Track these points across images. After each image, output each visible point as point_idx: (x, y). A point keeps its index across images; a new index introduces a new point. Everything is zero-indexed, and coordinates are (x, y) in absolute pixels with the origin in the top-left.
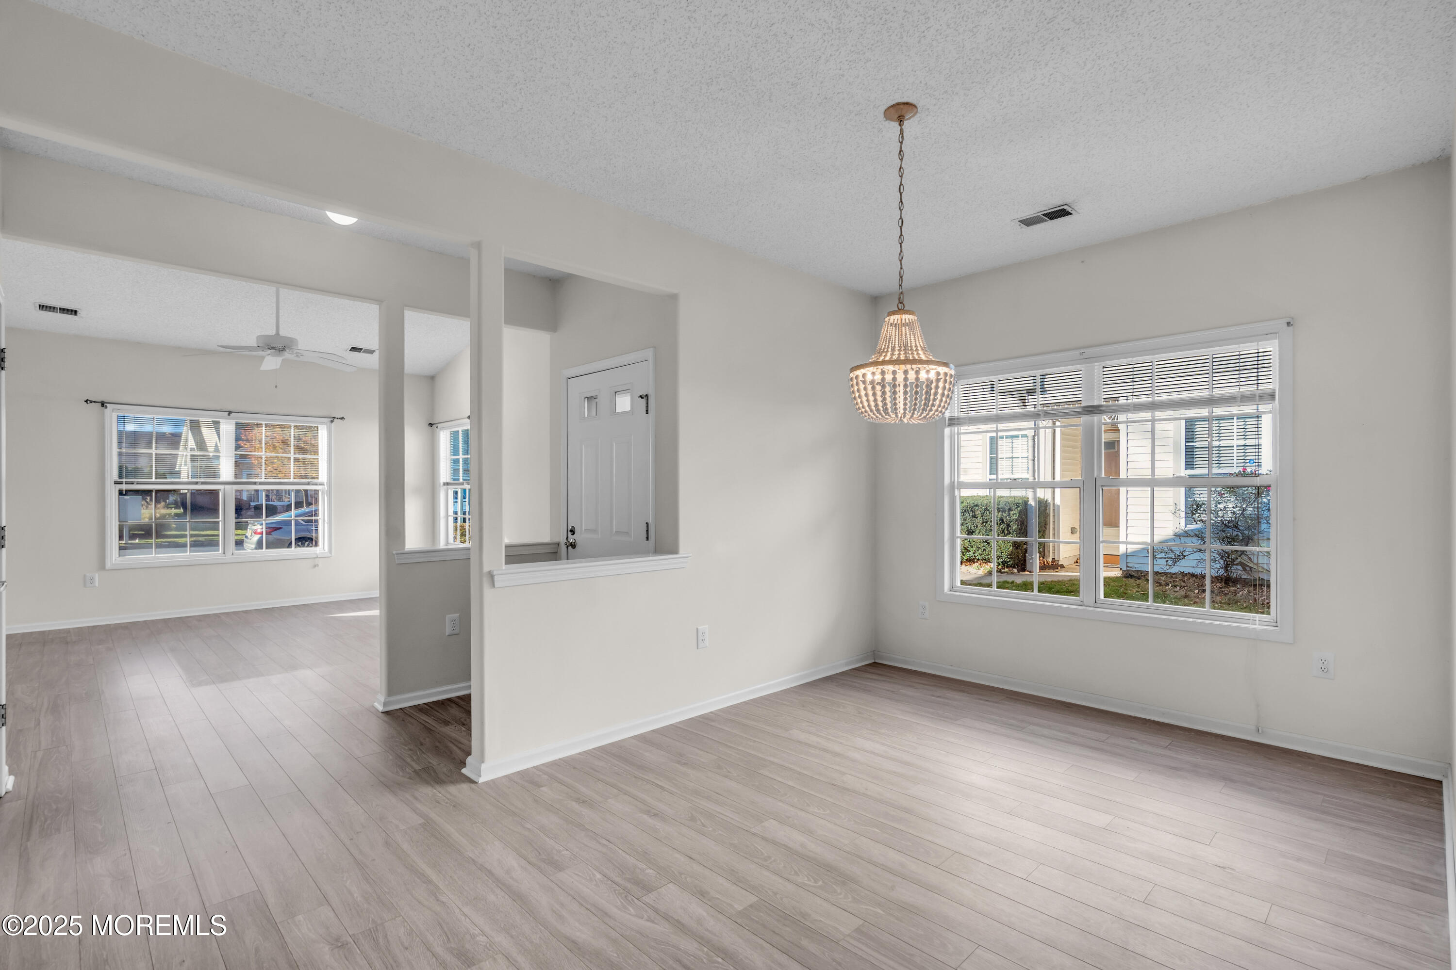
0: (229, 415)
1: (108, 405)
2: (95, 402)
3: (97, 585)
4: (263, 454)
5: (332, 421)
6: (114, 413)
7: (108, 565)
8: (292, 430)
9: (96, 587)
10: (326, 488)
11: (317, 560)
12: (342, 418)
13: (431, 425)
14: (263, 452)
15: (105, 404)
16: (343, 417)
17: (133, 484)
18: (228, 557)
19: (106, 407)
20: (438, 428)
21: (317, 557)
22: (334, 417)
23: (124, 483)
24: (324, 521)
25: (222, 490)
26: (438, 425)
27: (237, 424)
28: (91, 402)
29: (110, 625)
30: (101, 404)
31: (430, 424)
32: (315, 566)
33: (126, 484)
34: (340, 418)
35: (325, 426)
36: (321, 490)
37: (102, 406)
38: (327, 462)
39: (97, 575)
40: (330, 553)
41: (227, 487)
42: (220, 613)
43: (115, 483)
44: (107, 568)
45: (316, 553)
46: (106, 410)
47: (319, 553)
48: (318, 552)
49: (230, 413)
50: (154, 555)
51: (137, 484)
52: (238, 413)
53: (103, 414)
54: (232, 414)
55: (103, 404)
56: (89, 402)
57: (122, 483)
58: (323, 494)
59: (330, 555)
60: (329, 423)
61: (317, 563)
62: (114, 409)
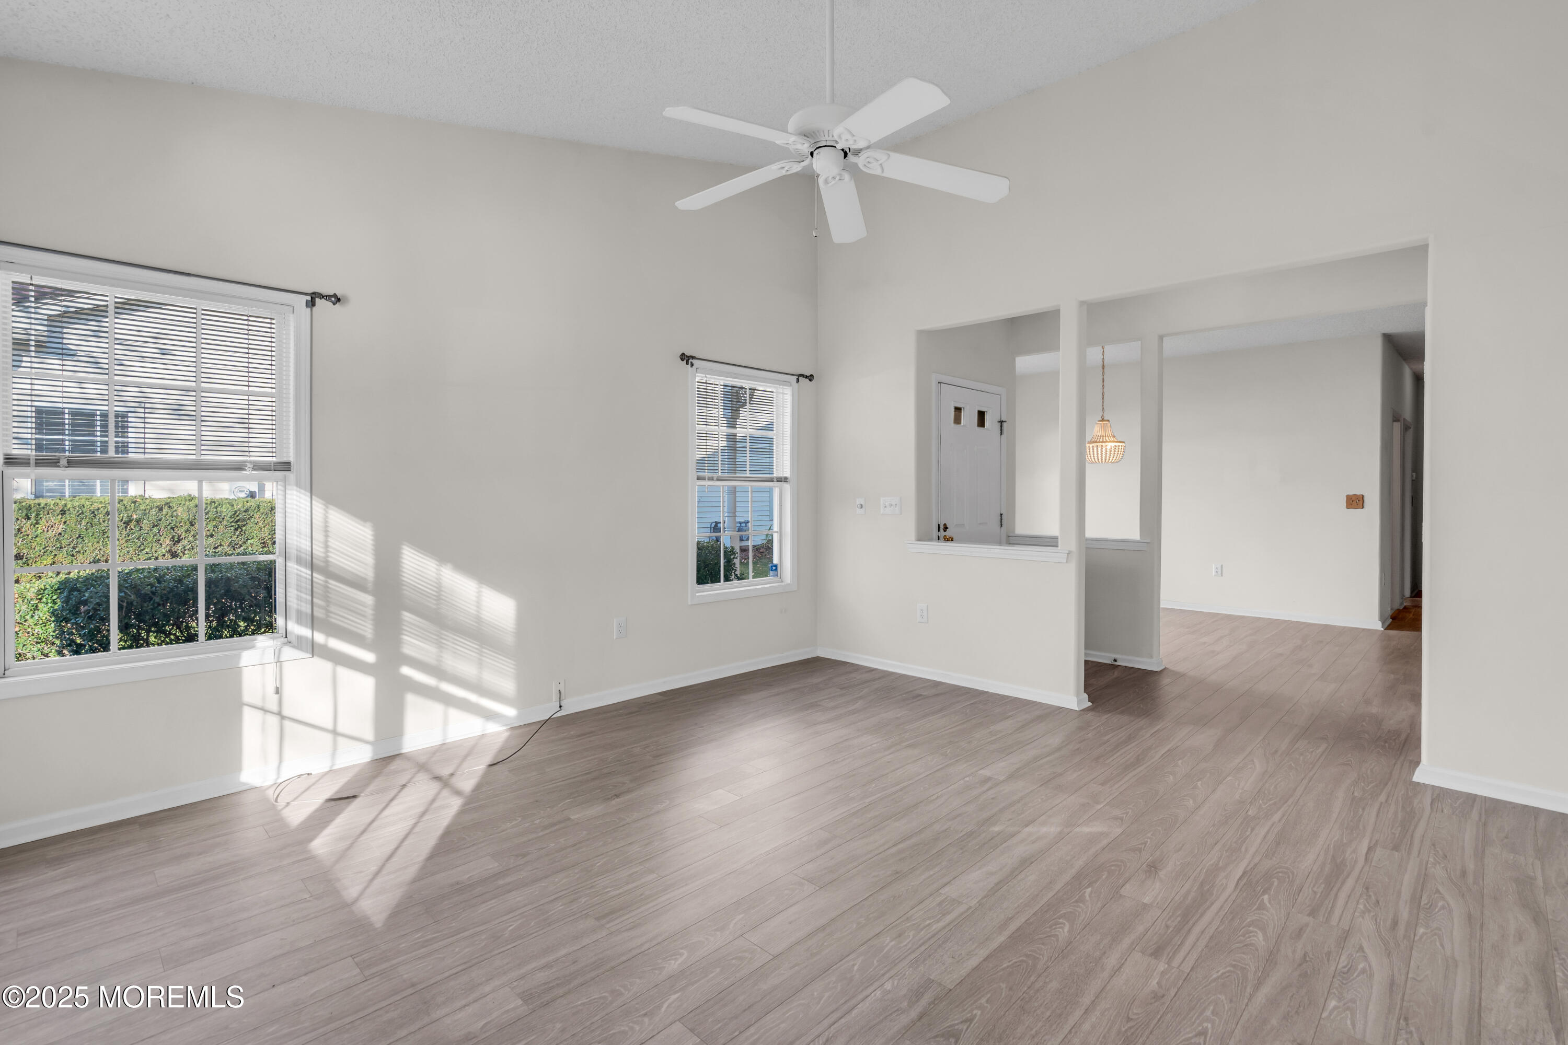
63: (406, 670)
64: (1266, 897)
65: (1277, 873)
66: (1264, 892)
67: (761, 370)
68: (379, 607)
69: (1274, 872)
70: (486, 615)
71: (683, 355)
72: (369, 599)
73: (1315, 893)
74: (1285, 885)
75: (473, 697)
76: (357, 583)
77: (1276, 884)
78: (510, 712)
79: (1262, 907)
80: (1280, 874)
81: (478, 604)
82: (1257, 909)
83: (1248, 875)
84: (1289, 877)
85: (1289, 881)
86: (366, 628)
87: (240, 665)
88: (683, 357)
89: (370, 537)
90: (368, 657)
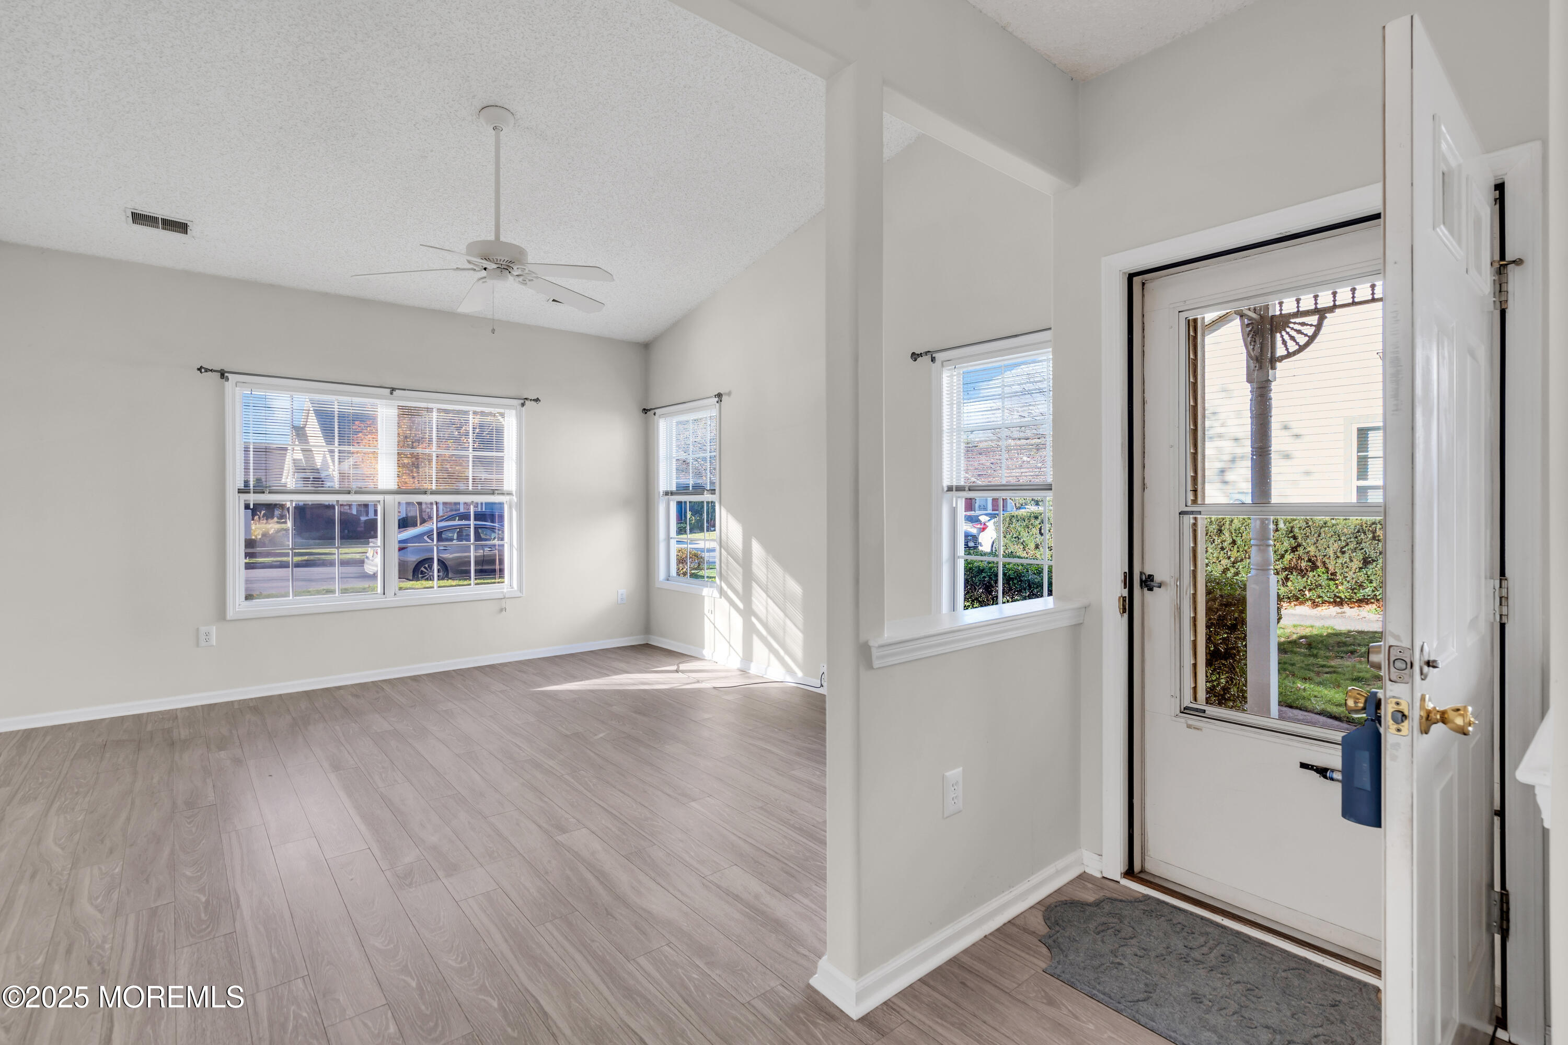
0: (391, 393)
1: (230, 376)
2: (211, 370)
3: (215, 644)
4: (434, 450)
5: (523, 405)
6: (237, 388)
7: (230, 614)
8: (471, 416)
9: (213, 646)
10: (515, 499)
11: (502, 601)
12: (537, 400)
13: (645, 411)
14: (434, 448)
15: (226, 374)
16: (538, 398)
18: (390, 600)
19: (227, 379)
20: (656, 415)
21: (504, 598)
22: (526, 399)
23: (252, 491)
24: (511, 545)
25: (382, 502)
26: (657, 411)
27: (401, 408)
28: (207, 370)
29: (232, 702)
30: (219, 374)
31: (644, 409)
32: (501, 610)
33: (254, 493)
34: (534, 400)
35: (514, 412)
36: (508, 503)
37: (221, 378)
38: (517, 463)
39: (215, 627)
40: (520, 592)
41: (389, 498)
42: (379, 681)
43: (239, 492)
44: (228, 618)
45: (503, 592)
46: (227, 383)
47: (508, 591)
48: (505, 590)
49: (393, 390)
50: (291, 598)
51: (270, 492)
52: (404, 390)
53: (223, 388)
54: (396, 393)
55: (223, 374)
56: (203, 370)
57: (249, 493)
58: (510, 507)
59: (520, 595)
60: (519, 407)
61: (504, 606)
62: (238, 382)
63: (754, 620)
64: (204, 899)
65: (209, 926)
66: (207, 902)
68: (744, 575)
69: (211, 925)
71: (913, 354)
72: (740, 570)
73: (160, 931)
74: (193, 920)
75: (782, 652)
76: (736, 559)
77: (203, 915)
78: (799, 675)
79: (202, 890)
80: (204, 927)
81: (784, 586)
82: (205, 886)
83: (234, 907)
84: (194, 929)
85: (192, 925)
86: (739, 587)
87: (703, 594)
88: (915, 356)
89: (741, 533)
90: (741, 605)
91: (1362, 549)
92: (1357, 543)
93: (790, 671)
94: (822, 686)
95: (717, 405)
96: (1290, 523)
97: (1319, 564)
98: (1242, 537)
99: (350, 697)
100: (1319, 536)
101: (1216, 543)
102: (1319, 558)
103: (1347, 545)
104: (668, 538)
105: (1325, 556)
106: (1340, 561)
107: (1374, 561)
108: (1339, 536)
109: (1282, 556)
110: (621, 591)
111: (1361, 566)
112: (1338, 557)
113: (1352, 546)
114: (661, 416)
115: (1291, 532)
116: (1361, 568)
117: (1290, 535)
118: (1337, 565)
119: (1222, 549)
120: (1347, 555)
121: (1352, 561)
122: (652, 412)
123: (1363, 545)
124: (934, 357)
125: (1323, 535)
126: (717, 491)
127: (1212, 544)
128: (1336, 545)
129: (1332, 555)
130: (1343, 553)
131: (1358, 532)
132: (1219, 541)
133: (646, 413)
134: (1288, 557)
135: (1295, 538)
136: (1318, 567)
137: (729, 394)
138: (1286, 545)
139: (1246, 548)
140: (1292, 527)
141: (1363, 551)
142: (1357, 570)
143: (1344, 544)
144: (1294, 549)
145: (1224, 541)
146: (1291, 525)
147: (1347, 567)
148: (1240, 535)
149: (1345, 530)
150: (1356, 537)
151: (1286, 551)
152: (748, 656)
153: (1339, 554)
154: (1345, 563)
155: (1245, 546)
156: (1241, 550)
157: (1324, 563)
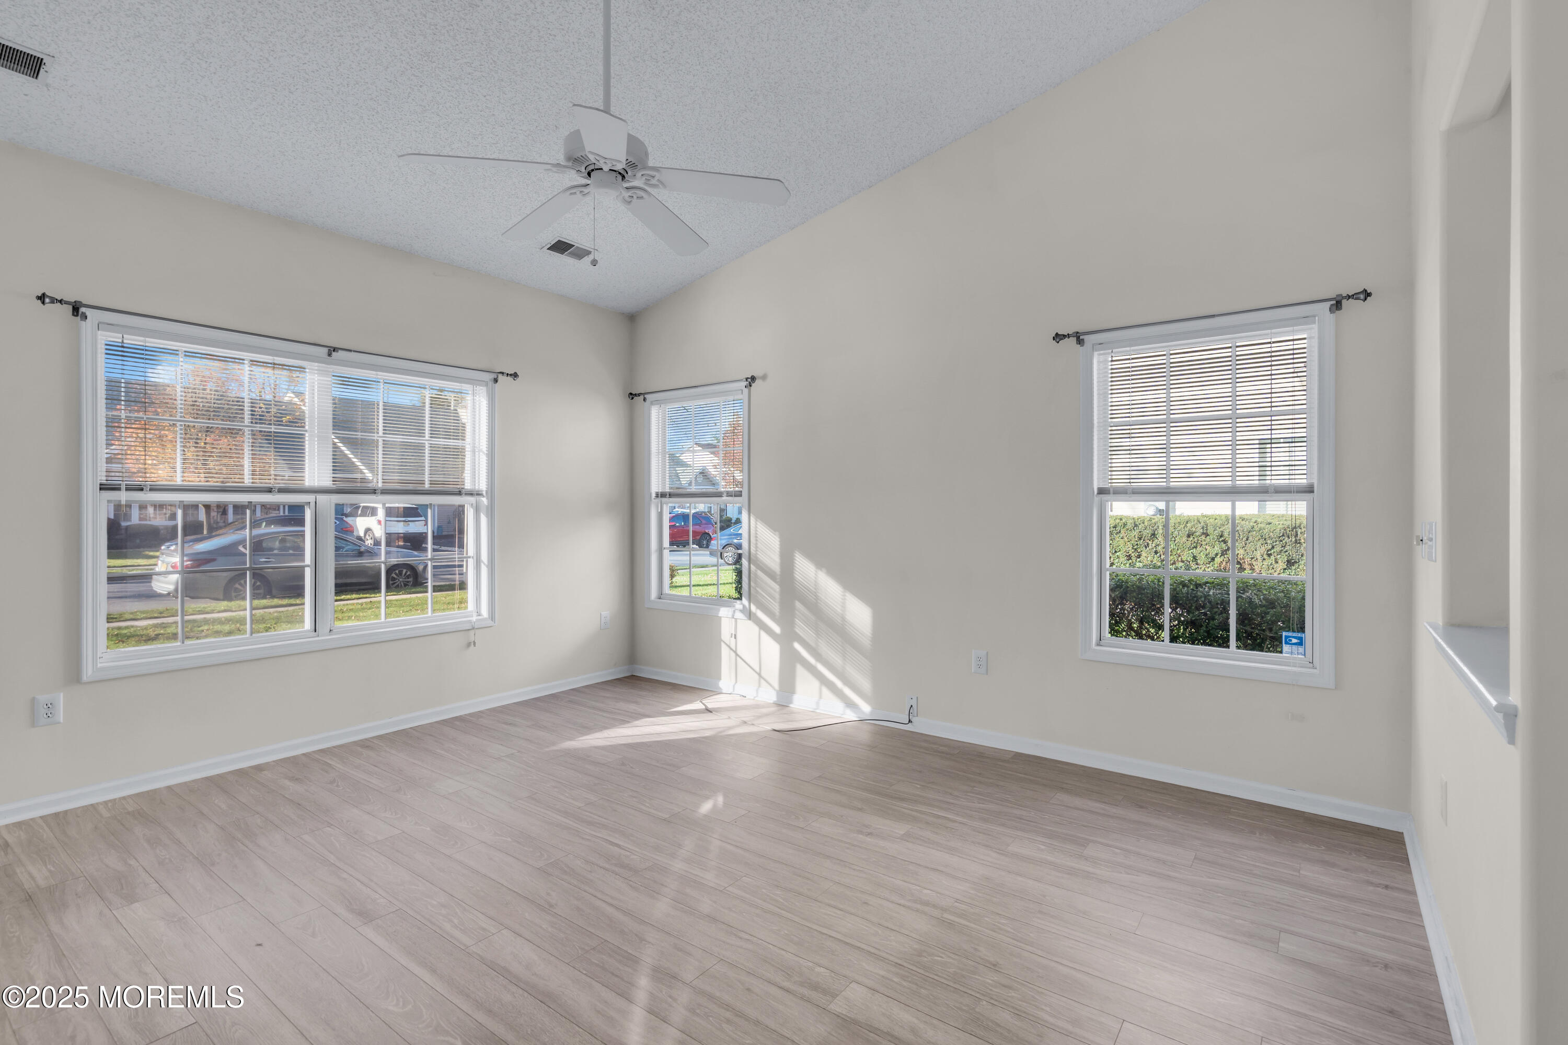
0: (330, 355)
1: (87, 311)
2: (59, 301)
4: (381, 434)
5: (496, 380)
6: (100, 332)
7: (88, 672)
8: (428, 392)
10: (483, 500)
11: (472, 633)
12: (515, 375)
13: (633, 396)
15: (82, 309)
16: (516, 373)
17: (142, 490)
18: (323, 638)
19: (84, 316)
20: (648, 401)
21: (473, 628)
22: (500, 373)
23: (123, 487)
24: (478, 561)
25: (313, 504)
26: (649, 396)
27: (339, 376)
28: (52, 300)
29: (93, 807)
30: (72, 307)
31: (631, 394)
32: (469, 645)
33: (127, 489)
34: (511, 375)
35: (483, 388)
36: (474, 506)
37: (75, 314)
38: (487, 455)
39: (62, 695)
41: (322, 498)
43: (101, 489)
44: (85, 677)
45: (470, 622)
46: (83, 322)
47: (476, 620)
48: (473, 619)
49: (332, 350)
50: (180, 643)
51: (151, 490)
52: (346, 351)
53: (78, 329)
54: (336, 355)
55: (77, 308)
56: (46, 300)
57: (119, 489)
60: (491, 383)
61: (472, 639)
62: (101, 323)
63: (797, 646)
67: (1213, 316)
68: (782, 593)
70: (849, 617)
71: (1057, 334)
72: (777, 587)
75: (839, 684)
76: (770, 574)
78: (866, 708)
81: (844, 606)
86: (776, 607)
87: (720, 615)
88: (1058, 337)
89: (778, 543)
90: (777, 629)
91: (1286, 551)
92: (1282, 547)
93: (850, 704)
94: (910, 721)
95: (746, 391)
96: (1220, 528)
97: (1246, 566)
98: (1175, 541)
99: (287, 783)
100: (1247, 540)
101: (1150, 547)
102: (1247, 560)
103: (1273, 547)
104: (661, 549)
105: (1252, 558)
106: (1265, 563)
107: (1296, 562)
108: (1265, 539)
109: (1213, 559)
110: (604, 613)
111: (1286, 567)
112: (1264, 559)
113: (1278, 549)
114: (652, 403)
115: (1221, 536)
116: (1285, 569)
117: (1221, 540)
118: (1264, 566)
119: (1156, 552)
120: (1273, 558)
121: (1277, 562)
122: (642, 397)
123: (1287, 548)
124: (1083, 340)
125: (1250, 538)
126: (745, 494)
127: (1146, 547)
128: (1263, 548)
129: (1259, 558)
130: (1269, 555)
131: (1283, 535)
132: (1154, 545)
133: (633, 398)
134: (1218, 560)
135: (1225, 542)
136: (1245, 569)
137: (764, 377)
138: (1217, 549)
139: (1179, 552)
140: (1222, 532)
141: (1287, 553)
142: (1282, 571)
143: (1270, 547)
144: (1224, 553)
145: (1158, 545)
146: (1221, 529)
147: (1273, 568)
148: (1173, 539)
149: (1271, 534)
150: (1281, 541)
151: (1217, 555)
152: (787, 686)
153: (1265, 557)
154: (1271, 564)
155: (1178, 550)
156: (1174, 553)
157: (1251, 565)
